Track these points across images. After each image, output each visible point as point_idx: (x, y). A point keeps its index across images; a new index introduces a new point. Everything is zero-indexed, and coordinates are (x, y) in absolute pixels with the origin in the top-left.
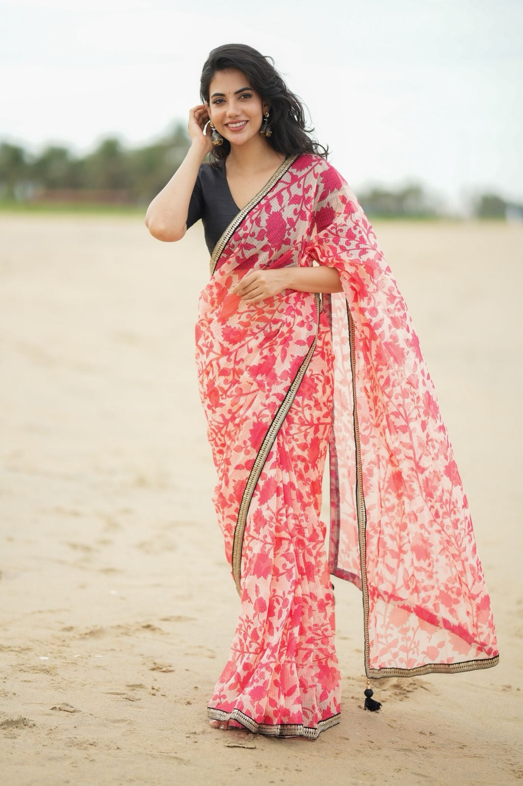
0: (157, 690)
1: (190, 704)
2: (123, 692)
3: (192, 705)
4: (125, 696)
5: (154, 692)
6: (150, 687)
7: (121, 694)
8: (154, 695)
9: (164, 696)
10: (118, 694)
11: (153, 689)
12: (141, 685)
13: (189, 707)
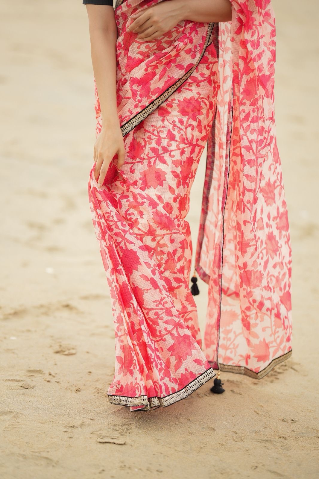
0: (54, 376)
1: (80, 391)
2: (21, 379)
3: (80, 392)
4: (21, 384)
5: (49, 378)
6: (47, 372)
7: (19, 381)
8: (49, 381)
9: (58, 382)
10: (16, 381)
11: (50, 374)
12: (40, 371)
13: (78, 395)
